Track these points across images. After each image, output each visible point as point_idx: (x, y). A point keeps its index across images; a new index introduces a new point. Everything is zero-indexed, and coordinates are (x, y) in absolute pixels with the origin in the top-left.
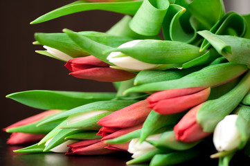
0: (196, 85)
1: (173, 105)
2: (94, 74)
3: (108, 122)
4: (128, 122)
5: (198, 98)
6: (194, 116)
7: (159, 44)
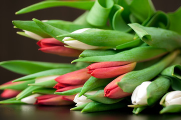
0: (125, 60)
1: (105, 73)
2: (56, 51)
3: (62, 80)
4: (76, 81)
5: (125, 69)
6: (119, 80)
7: (101, 33)
